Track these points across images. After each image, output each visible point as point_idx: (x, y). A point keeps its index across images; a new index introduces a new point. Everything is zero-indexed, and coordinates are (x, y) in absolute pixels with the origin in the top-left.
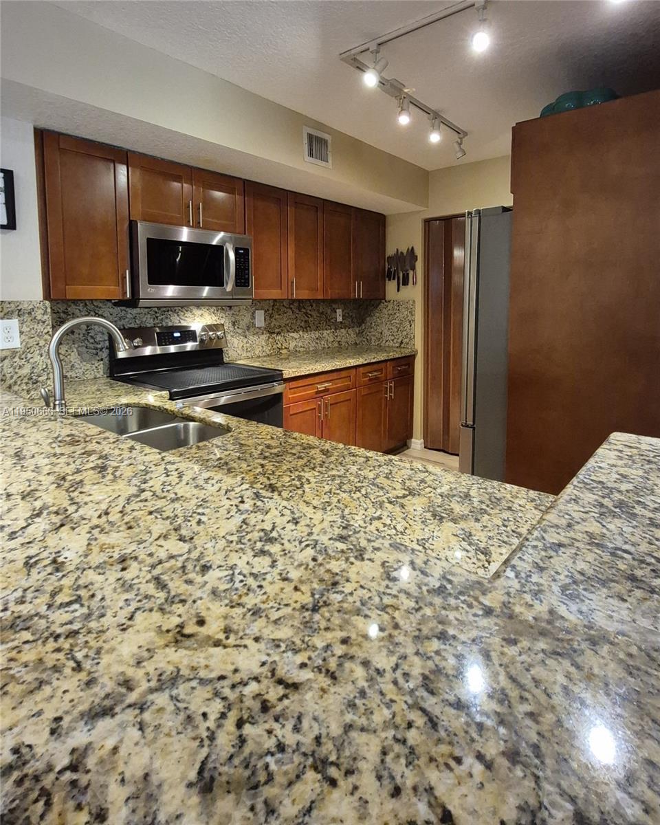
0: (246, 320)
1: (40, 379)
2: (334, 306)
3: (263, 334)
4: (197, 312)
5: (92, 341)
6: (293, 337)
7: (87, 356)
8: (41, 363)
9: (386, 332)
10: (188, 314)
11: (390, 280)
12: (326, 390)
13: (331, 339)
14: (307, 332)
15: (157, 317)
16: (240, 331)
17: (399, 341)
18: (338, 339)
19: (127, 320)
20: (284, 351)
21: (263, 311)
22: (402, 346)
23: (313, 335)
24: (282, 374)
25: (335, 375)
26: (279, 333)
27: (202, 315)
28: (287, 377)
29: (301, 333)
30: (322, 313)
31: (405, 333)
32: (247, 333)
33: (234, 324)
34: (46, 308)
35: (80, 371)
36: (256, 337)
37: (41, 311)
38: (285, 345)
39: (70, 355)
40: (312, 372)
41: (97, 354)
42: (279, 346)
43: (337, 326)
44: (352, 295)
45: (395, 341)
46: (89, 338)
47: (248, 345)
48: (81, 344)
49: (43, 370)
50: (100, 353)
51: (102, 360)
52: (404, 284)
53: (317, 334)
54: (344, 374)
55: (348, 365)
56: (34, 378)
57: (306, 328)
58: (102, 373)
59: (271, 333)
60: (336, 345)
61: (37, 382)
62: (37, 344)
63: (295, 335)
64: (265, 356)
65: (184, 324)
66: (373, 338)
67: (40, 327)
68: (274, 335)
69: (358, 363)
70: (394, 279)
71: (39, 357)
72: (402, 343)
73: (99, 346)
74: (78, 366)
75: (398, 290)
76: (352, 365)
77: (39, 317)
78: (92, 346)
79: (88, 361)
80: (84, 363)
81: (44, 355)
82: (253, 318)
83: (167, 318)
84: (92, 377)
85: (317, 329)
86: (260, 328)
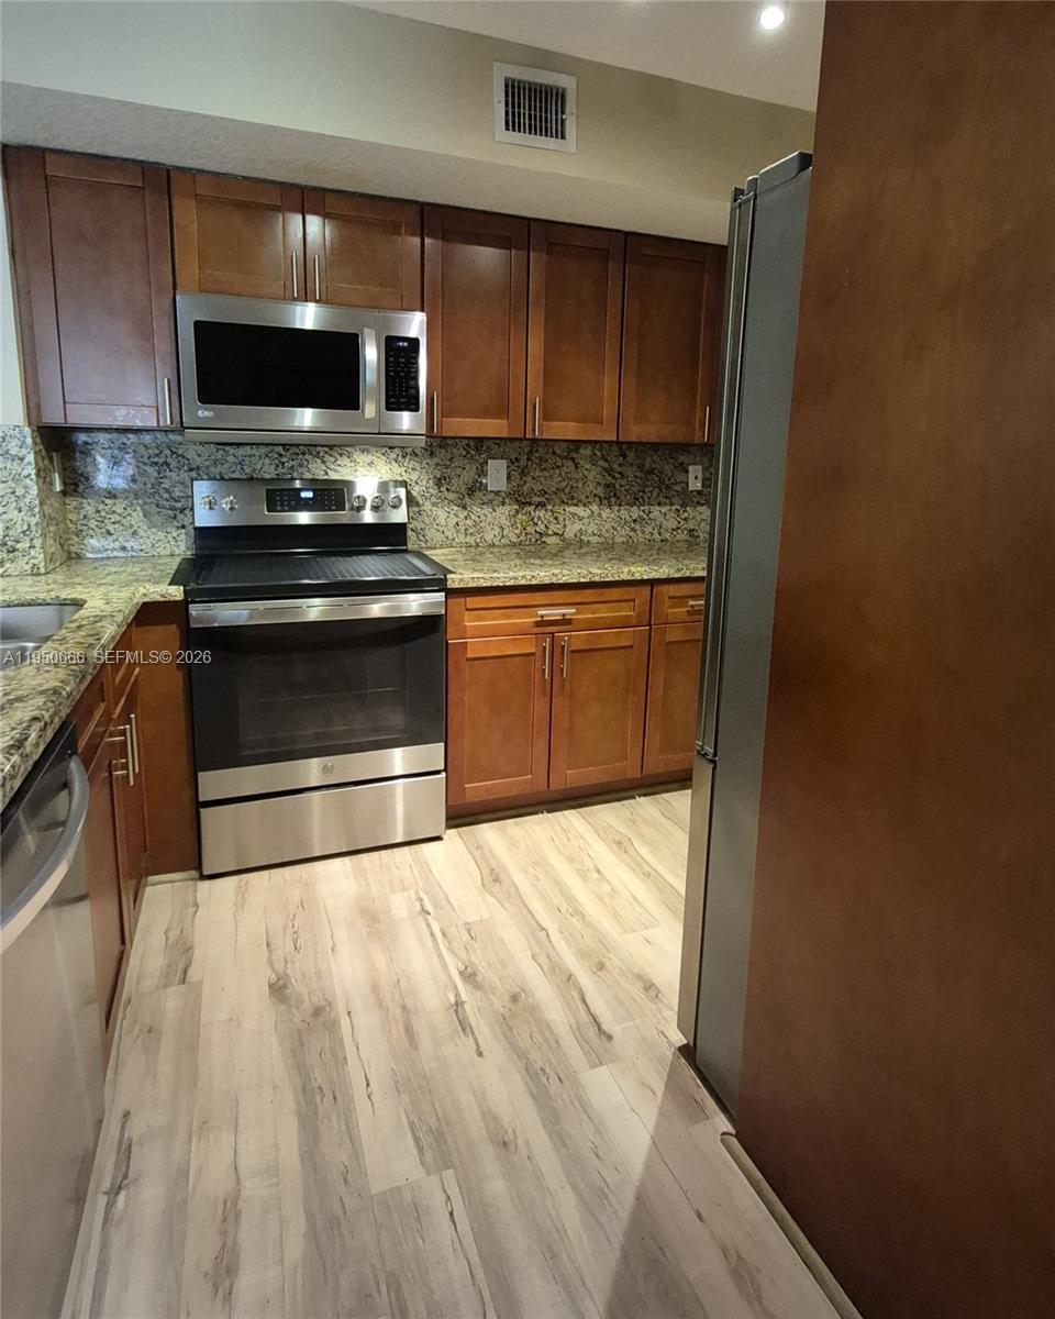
0: (469, 475)
1: (19, 546)
2: (682, 459)
3: (503, 503)
4: (363, 458)
5: (166, 496)
6: (574, 515)
7: (157, 519)
8: (20, 522)
10: (345, 461)
12: (565, 621)
13: (672, 524)
14: (610, 506)
15: (283, 463)
16: (451, 496)
18: (691, 525)
19: (226, 466)
20: (551, 540)
21: (504, 463)
23: (624, 513)
24: (446, 580)
25: (589, 595)
26: (541, 505)
27: (371, 464)
28: (456, 585)
29: (595, 508)
30: (651, 472)
32: (467, 499)
33: (439, 483)
34: (25, 437)
35: (148, 541)
36: (487, 510)
37: (14, 442)
38: (553, 528)
39: (129, 515)
40: (523, 582)
41: (175, 517)
42: (541, 528)
43: (688, 499)
44: (698, 434)
46: (161, 491)
47: (469, 522)
48: (148, 500)
49: (24, 532)
50: (180, 516)
51: (183, 527)
53: (635, 512)
54: (616, 593)
55: (625, 577)
56: (9, 543)
57: (611, 496)
58: (183, 548)
59: (523, 504)
60: (683, 536)
61: (14, 550)
62: (13, 493)
63: (580, 511)
64: (505, 546)
65: (334, 476)
67: (15, 467)
68: (531, 508)
71: (16, 512)
73: (178, 505)
74: (142, 534)
77: (14, 451)
78: (166, 504)
79: (161, 527)
80: (154, 530)
81: (25, 509)
82: (482, 473)
83: (301, 466)
84: (168, 553)
85: (636, 501)
86: (497, 493)
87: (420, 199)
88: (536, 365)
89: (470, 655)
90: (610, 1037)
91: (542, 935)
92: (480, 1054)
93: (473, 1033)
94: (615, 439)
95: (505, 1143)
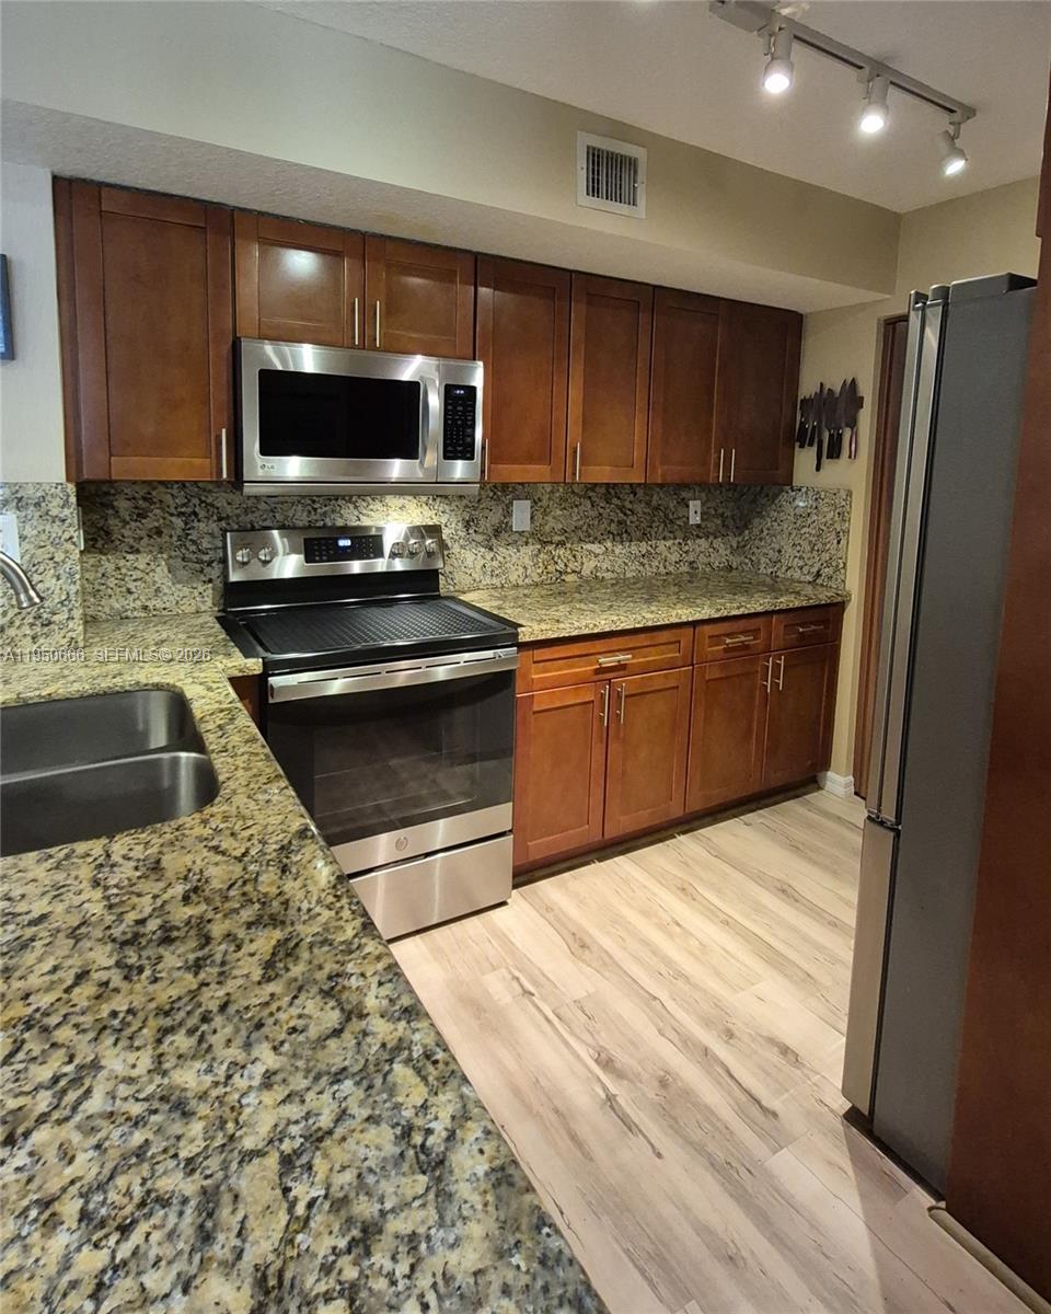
0: (495, 517)
1: (56, 618)
2: (684, 494)
3: (527, 543)
4: (394, 502)
5: (193, 548)
6: (590, 552)
7: (183, 574)
8: (57, 591)
9: (789, 551)
10: (377, 505)
11: (802, 446)
12: (621, 667)
13: (674, 557)
14: (622, 542)
15: (315, 510)
16: (479, 538)
17: (815, 570)
18: (691, 558)
19: (257, 514)
20: (570, 578)
21: (528, 503)
22: (819, 581)
23: (634, 549)
24: (517, 634)
25: (642, 639)
26: (561, 544)
27: (402, 508)
28: (524, 640)
29: (609, 544)
30: (657, 509)
31: (825, 556)
32: (494, 540)
33: (467, 525)
34: (68, 496)
35: (171, 598)
36: (512, 550)
37: (57, 502)
38: (571, 565)
39: (153, 570)
40: (586, 631)
41: (202, 571)
42: (561, 566)
43: (689, 533)
44: (712, 475)
45: (805, 570)
46: (188, 544)
47: (495, 564)
48: (173, 554)
49: (62, 603)
50: (208, 570)
51: (210, 581)
52: (830, 456)
53: (644, 547)
54: (665, 636)
55: (674, 620)
56: (45, 616)
57: (622, 534)
58: (209, 603)
59: (544, 543)
60: (685, 568)
61: (50, 623)
62: (51, 559)
63: (595, 548)
64: (528, 586)
65: (365, 522)
66: (763, 560)
67: (56, 529)
68: (551, 547)
69: (698, 617)
70: (811, 445)
71: (54, 580)
72: (818, 575)
73: (206, 558)
74: (166, 591)
75: (818, 469)
76: (684, 619)
77: (54, 512)
78: (193, 557)
79: (185, 583)
80: (179, 586)
81: (64, 577)
82: (508, 513)
83: (333, 511)
84: (193, 609)
85: (645, 537)
86: (521, 533)
87: (475, 249)
88: (575, 411)
89: (536, 708)
90: (775, 1115)
91: (655, 1003)
92: (659, 1155)
93: (640, 1131)
94: (643, 481)
95: (731, 1258)
